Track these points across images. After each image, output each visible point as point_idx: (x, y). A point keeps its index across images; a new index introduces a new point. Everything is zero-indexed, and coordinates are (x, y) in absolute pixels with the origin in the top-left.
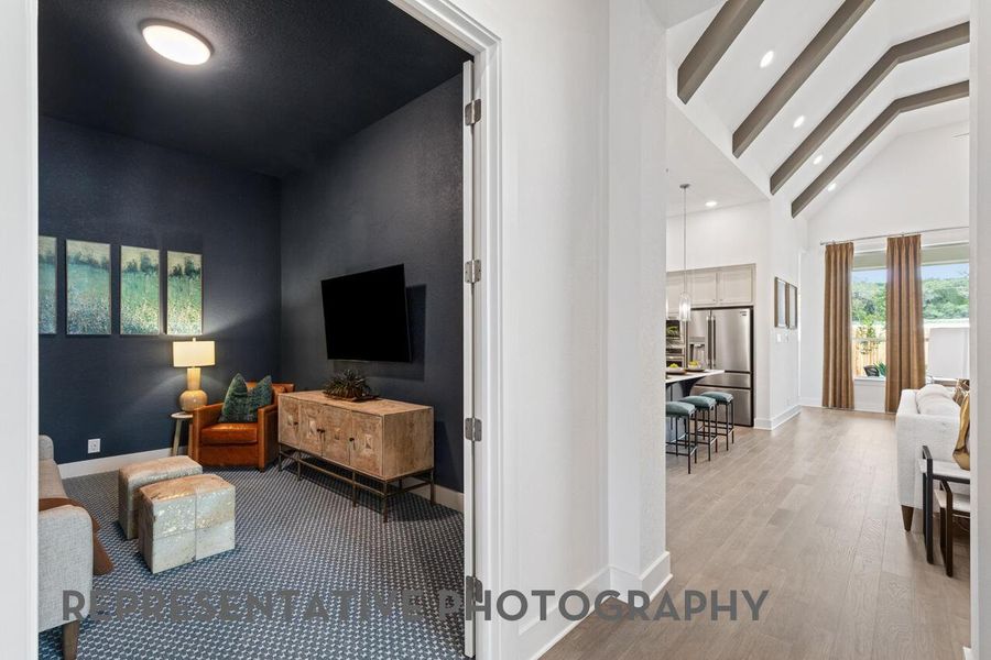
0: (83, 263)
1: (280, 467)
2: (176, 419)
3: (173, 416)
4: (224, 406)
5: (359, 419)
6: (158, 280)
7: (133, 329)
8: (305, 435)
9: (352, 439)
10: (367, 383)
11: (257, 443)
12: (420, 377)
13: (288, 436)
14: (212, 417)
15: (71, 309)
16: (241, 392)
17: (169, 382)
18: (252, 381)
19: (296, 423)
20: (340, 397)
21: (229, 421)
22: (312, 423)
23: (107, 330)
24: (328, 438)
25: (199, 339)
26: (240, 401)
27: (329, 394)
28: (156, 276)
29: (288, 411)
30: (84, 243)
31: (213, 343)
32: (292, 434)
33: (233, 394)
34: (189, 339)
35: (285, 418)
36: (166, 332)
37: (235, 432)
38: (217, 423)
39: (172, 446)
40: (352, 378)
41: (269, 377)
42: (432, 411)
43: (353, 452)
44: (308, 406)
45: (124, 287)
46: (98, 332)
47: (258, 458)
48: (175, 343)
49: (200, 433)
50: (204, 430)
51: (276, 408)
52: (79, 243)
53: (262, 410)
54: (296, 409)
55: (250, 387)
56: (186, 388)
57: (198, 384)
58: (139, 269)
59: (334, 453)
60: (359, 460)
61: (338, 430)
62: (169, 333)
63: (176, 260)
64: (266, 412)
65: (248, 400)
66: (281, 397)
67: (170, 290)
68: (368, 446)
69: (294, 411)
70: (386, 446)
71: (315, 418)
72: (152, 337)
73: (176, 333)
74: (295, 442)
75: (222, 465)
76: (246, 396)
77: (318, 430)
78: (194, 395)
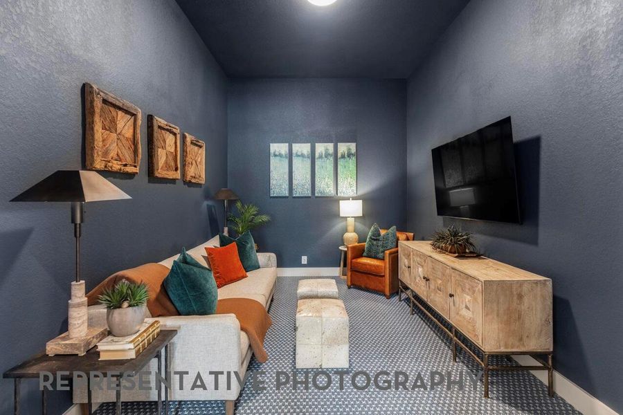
0: (299, 156)
1: (400, 298)
2: (341, 250)
3: (340, 248)
4: (366, 245)
5: (458, 277)
6: (333, 161)
7: (321, 193)
8: (415, 278)
9: (451, 296)
10: (471, 240)
11: (384, 276)
12: (534, 241)
13: (405, 276)
14: (359, 253)
15: (295, 182)
16: (376, 236)
17: (339, 226)
18: (384, 229)
19: (409, 267)
20: (443, 250)
21: (369, 256)
22: (420, 269)
23: (309, 193)
24: (432, 287)
25: (354, 199)
26: (375, 243)
27: (435, 246)
28: (332, 159)
29: (404, 255)
30: (299, 145)
31: (361, 201)
32: (407, 274)
33: (371, 238)
34: (348, 199)
35: (403, 262)
36: (337, 194)
37: (370, 265)
38: (361, 256)
39: (340, 266)
40: (455, 234)
41: (395, 227)
42: (550, 284)
43: (452, 307)
44: (417, 255)
45: (317, 167)
46: (305, 195)
47: (384, 287)
48: (340, 201)
49: (351, 262)
50: (353, 260)
51: (397, 252)
52: (297, 145)
53: (387, 252)
54: (410, 255)
55: (383, 232)
56: (346, 231)
57: (353, 229)
58: (324, 156)
59: (437, 301)
60: (458, 317)
61: (440, 282)
62: (339, 195)
63: (343, 148)
64: (390, 254)
65: (380, 243)
66: (402, 243)
67: (339, 167)
68: (467, 308)
69: (408, 256)
70: (487, 315)
71: (422, 266)
72: (331, 197)
73: (342, 195)
74: (409, 282)
75: (363, 286)
76: (379, 240)
77: (424, 278)
78: (351, 236)
